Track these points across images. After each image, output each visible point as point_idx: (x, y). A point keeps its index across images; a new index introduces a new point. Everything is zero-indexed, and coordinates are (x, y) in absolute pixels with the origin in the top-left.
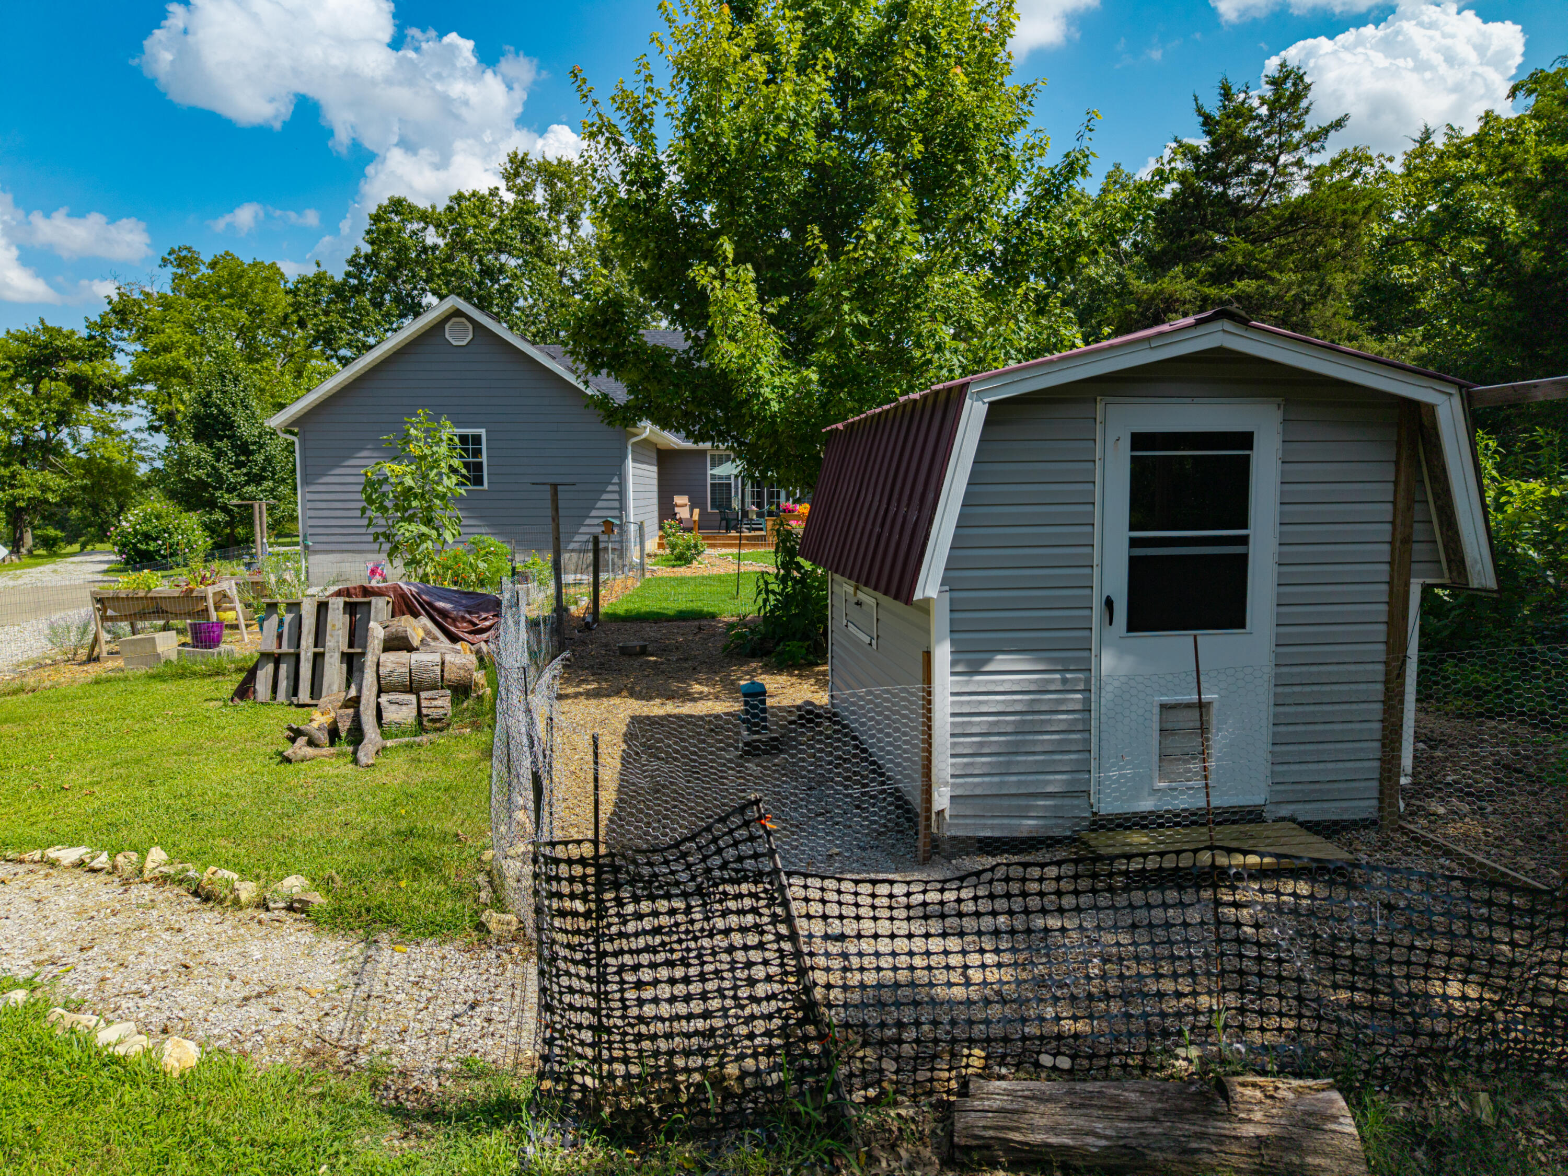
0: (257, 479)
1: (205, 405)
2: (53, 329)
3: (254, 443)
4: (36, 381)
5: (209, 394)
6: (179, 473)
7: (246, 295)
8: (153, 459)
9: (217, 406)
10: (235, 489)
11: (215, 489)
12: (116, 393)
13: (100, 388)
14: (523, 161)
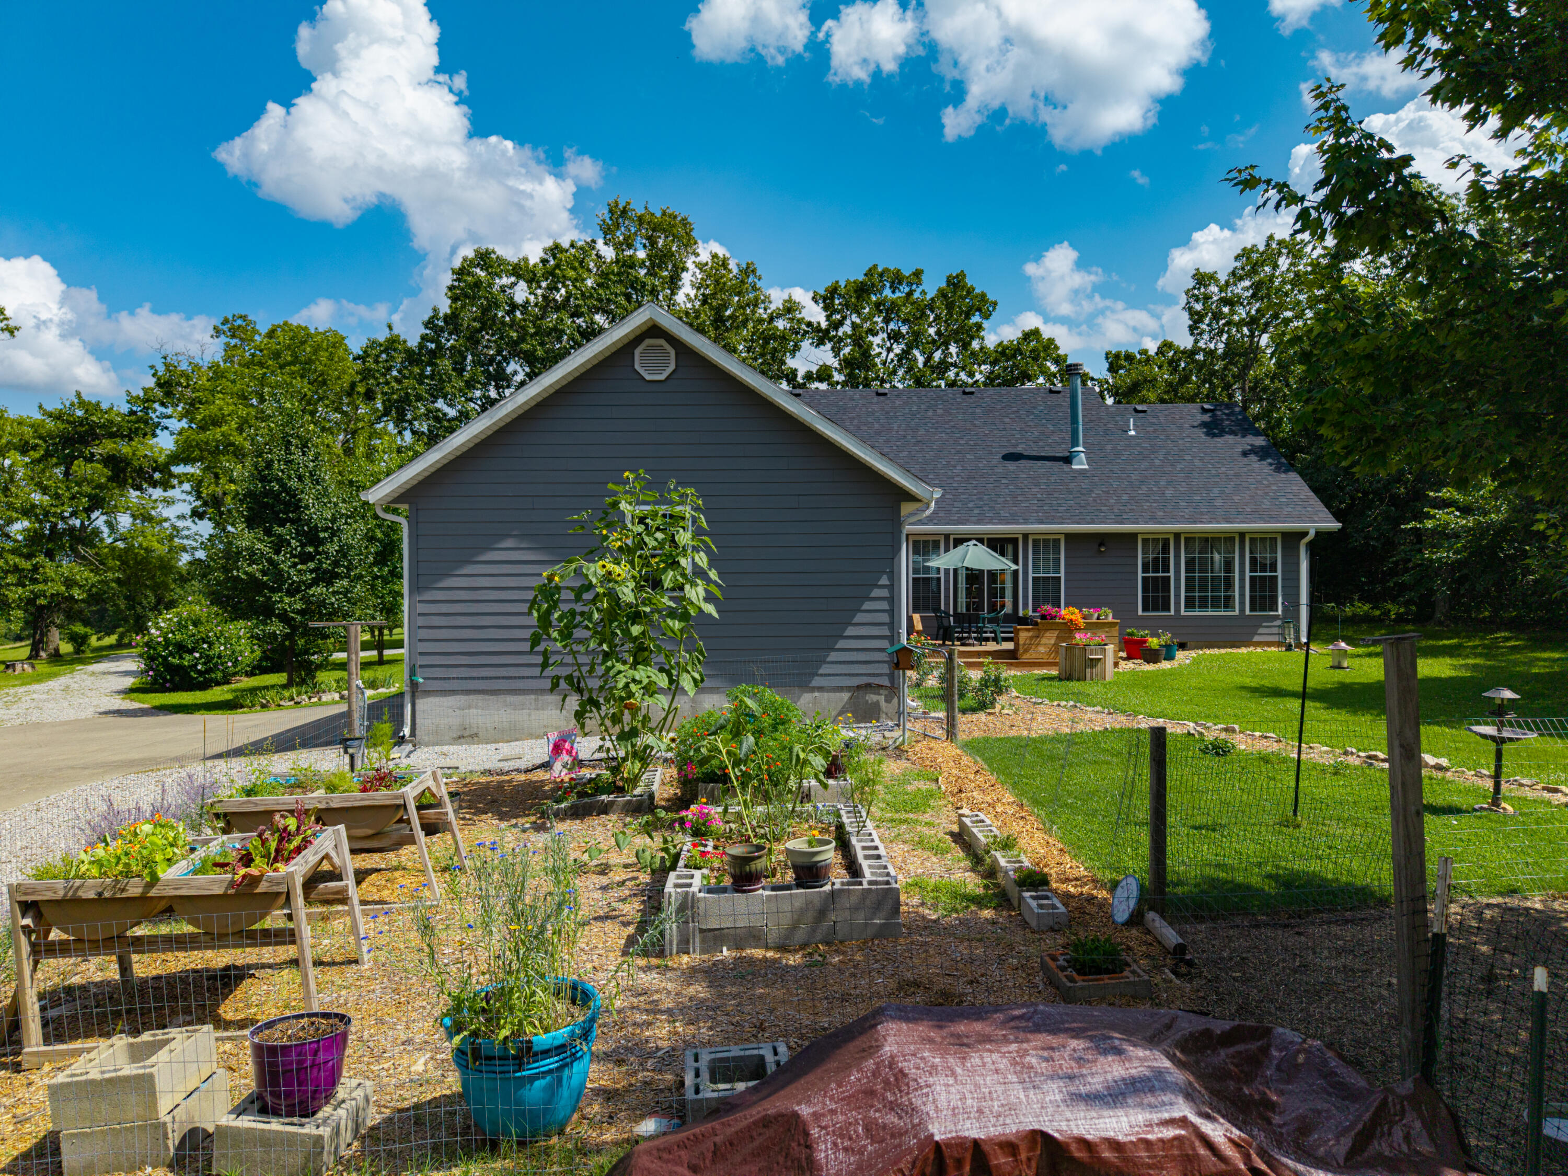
0: (327, 578)
1: (263, 479)
2: (89, 403)
3: (326, 529)
4: (68, 462)
5: (269, 465)
6: (226, 570)
7: (309, 362)
8: (193, 548)
9: (279, 480)
10: (298, 591)
11: (273, 590)
12: (157, 476)
13: (140, 471)
14: (624, 212)
